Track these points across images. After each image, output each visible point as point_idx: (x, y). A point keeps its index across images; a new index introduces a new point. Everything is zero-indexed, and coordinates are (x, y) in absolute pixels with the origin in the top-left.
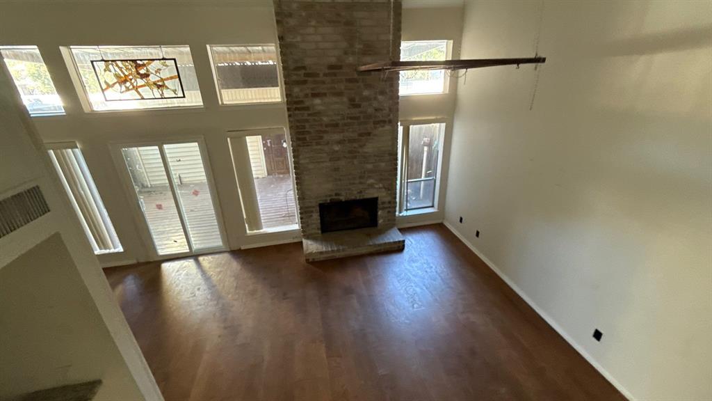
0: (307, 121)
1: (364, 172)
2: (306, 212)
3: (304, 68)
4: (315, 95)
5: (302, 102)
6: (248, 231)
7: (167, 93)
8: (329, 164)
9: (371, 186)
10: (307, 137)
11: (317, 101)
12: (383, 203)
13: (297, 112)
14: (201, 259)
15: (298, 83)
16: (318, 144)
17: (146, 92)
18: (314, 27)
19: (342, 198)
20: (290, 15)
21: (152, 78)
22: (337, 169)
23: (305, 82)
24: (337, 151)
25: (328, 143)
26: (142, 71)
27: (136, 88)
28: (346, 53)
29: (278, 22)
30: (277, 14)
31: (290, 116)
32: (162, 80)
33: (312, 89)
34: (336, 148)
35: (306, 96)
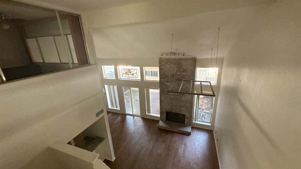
0: (164, 88)
1: (181, 105)
2: (162, 113)
3: (165, 74)
4: (168, 82)
5: (164, 83)
6: (147, 113)
7: (134, 76)
8: (170, 101)
9: (183, 110)
10: (164, 92)
11: (168, 83)
12: (187, 117)
13: (162, 85)
14: (135, 117)
15: (163, 78)
16: (167, 94)
17: (130, 76)
18: (169, 65)
19: (173, 112)
20: (163, 62)
21: (132, 73)
22: (172, 103)
23: (165, 78)
24: (173, 98)
25: (170, 95)
26: (130, 71)
27: (128, 75)
28: (177, 72)
29: (159, 63)
30: (159, 62)
31: (160, 86)
32: (133, 73)
33: (167, 80)
34: (172, 97)
35: (165, 81)
